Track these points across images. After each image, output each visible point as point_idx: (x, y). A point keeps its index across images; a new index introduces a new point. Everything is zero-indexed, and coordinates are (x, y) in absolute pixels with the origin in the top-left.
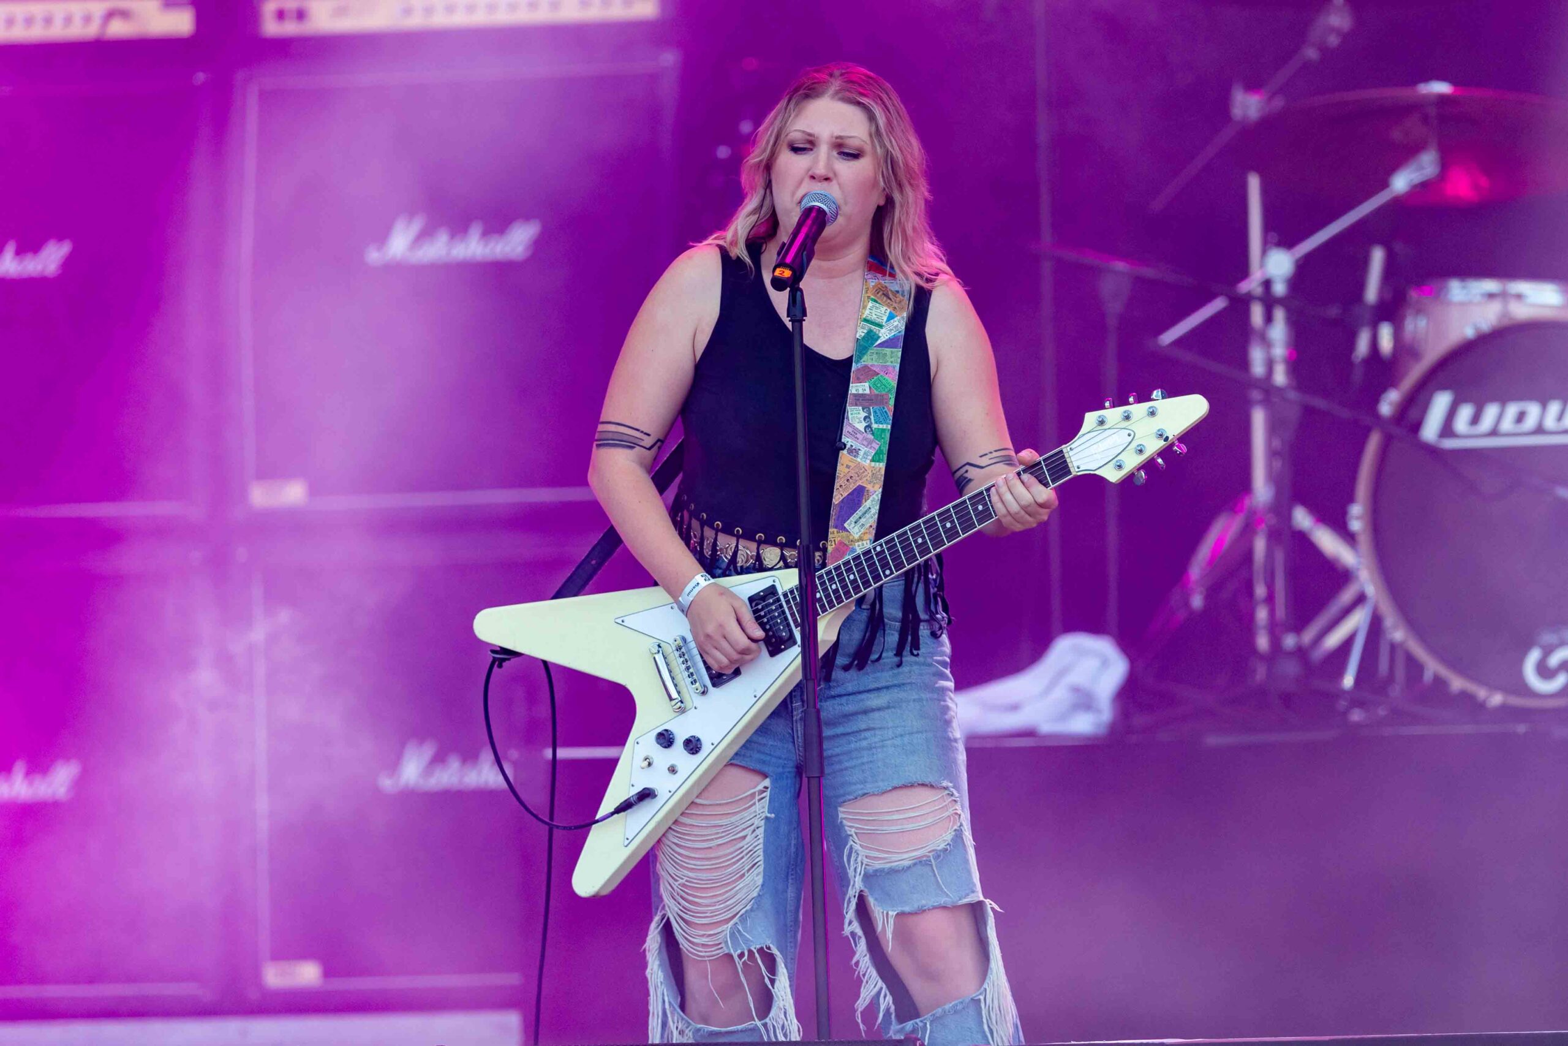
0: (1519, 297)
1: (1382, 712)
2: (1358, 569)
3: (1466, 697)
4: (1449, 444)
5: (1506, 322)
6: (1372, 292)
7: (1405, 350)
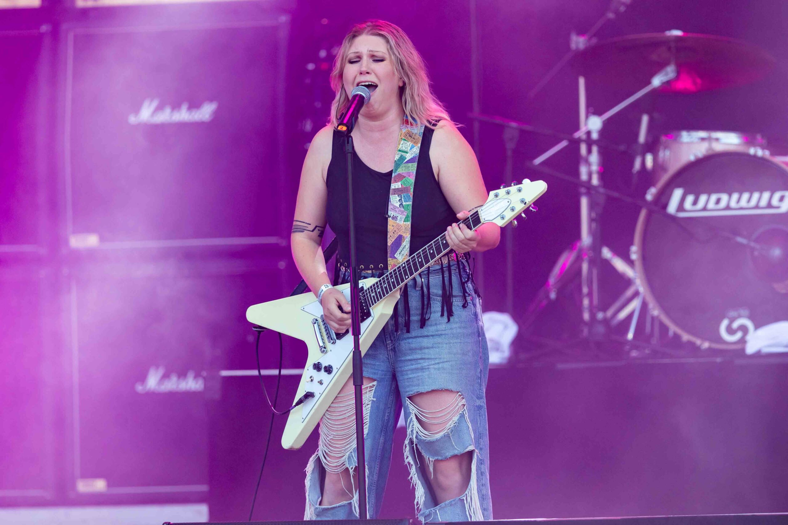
0: (717, 140)
1: (647, 351)
2: (635, 279)
3: (691, 344)
4: (682, 215)
5: (710, 153)
6: (642, 138)
7: (659, 167)
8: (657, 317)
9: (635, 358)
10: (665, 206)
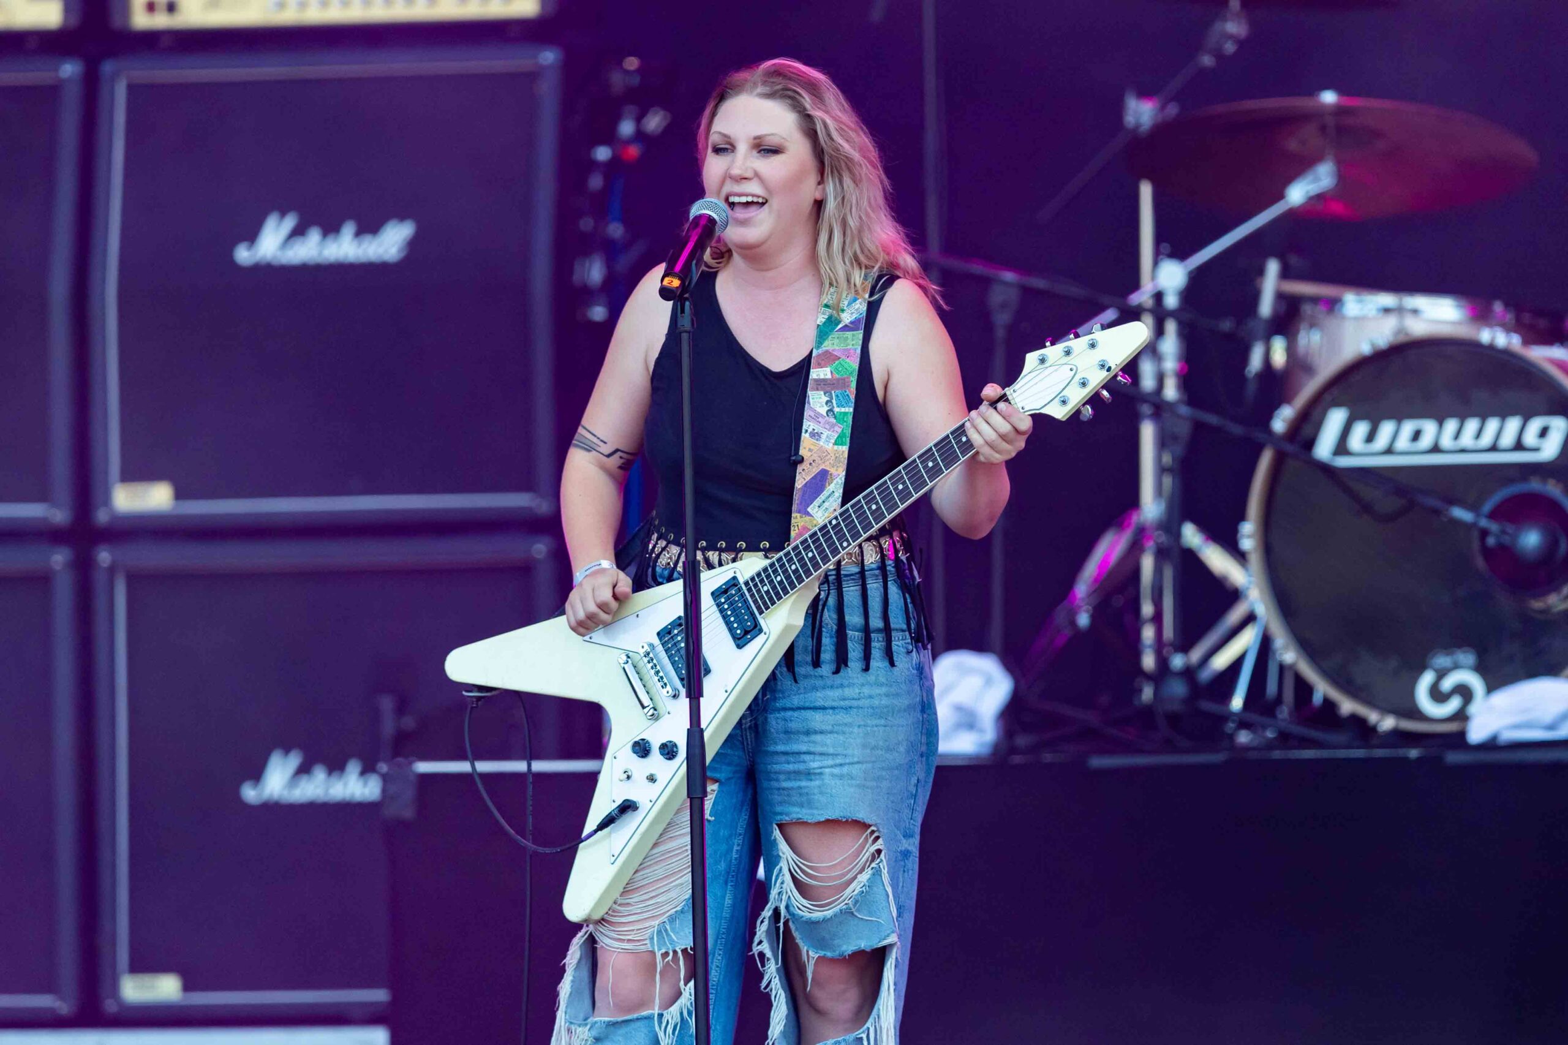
0: (1415, 312)
1: (1270, 734)
2: (1248, 588)
3: (1357, 720)
4: (1343, 462)
5: (1402, 339)
7: (1298, 365)
8: (1292, 667)
9: (1246, 748)
10: (1310, 444)
